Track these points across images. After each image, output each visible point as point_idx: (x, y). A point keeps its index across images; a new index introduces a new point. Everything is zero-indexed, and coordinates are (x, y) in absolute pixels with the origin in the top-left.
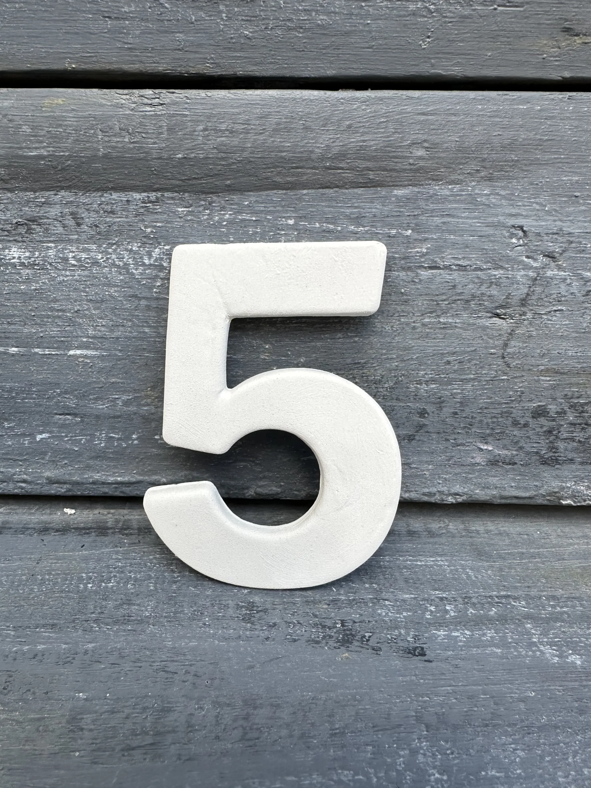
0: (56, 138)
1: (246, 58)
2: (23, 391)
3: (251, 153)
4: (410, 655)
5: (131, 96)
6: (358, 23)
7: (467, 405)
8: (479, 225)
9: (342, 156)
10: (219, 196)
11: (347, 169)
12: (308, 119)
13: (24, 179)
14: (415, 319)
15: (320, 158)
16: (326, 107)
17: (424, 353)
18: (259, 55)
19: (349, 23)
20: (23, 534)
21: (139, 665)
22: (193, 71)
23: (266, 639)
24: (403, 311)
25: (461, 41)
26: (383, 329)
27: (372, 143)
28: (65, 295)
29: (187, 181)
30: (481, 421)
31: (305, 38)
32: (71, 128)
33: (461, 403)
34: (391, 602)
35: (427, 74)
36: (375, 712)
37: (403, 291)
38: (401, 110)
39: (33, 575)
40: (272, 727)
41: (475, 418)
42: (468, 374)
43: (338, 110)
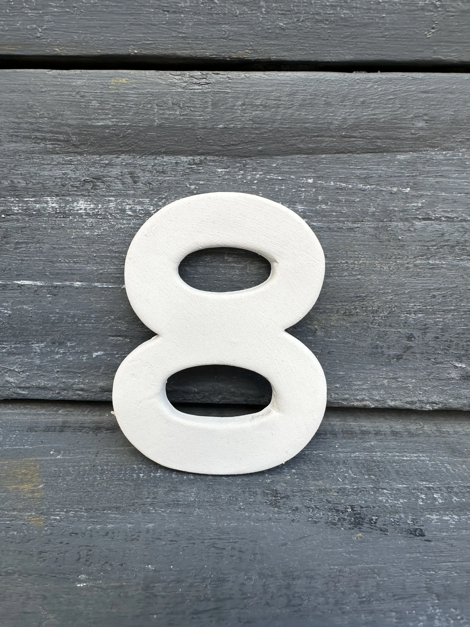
0: (119, 111)
1: (279, 45)
2: (84, 317)
3: (280, 124)
4: (412, 536)
5: (182, 76)
6: (375, 17)
7: (448, 331)
8: (466, 184)
9: (356, 127)
10: (252, 159)
11: (360, 138)
12: (329, 96)
13: (92, 145)
14: (408, 260)
15: (337, 129)
16: (345, 86)
17: (415, 288)
18: (290, 43)
19: (367, 16)
20: (81, 431)
21: (193, 541)
22: (234, 56)
23: (292, 521)
24: (399, 254)
25: (459, 32)
26: (382, 269)
27: (382, 116)
28: (122, 240)
29: (226, 147)
30: (457, 344)
31: (329, 29)
32: (132, 103)
33: (441, 329)
34: (388, 490)
35: (430, 59)
36: (392, 583)
37: (400, 238)
38: (407, 88)
39: (94, 466)
40: (310, 595)
41: (453, 341)
42: (449, 306)
43: (354, 89)
